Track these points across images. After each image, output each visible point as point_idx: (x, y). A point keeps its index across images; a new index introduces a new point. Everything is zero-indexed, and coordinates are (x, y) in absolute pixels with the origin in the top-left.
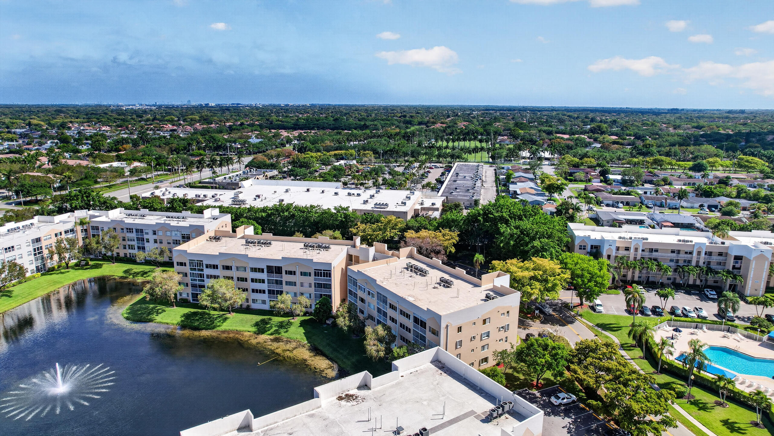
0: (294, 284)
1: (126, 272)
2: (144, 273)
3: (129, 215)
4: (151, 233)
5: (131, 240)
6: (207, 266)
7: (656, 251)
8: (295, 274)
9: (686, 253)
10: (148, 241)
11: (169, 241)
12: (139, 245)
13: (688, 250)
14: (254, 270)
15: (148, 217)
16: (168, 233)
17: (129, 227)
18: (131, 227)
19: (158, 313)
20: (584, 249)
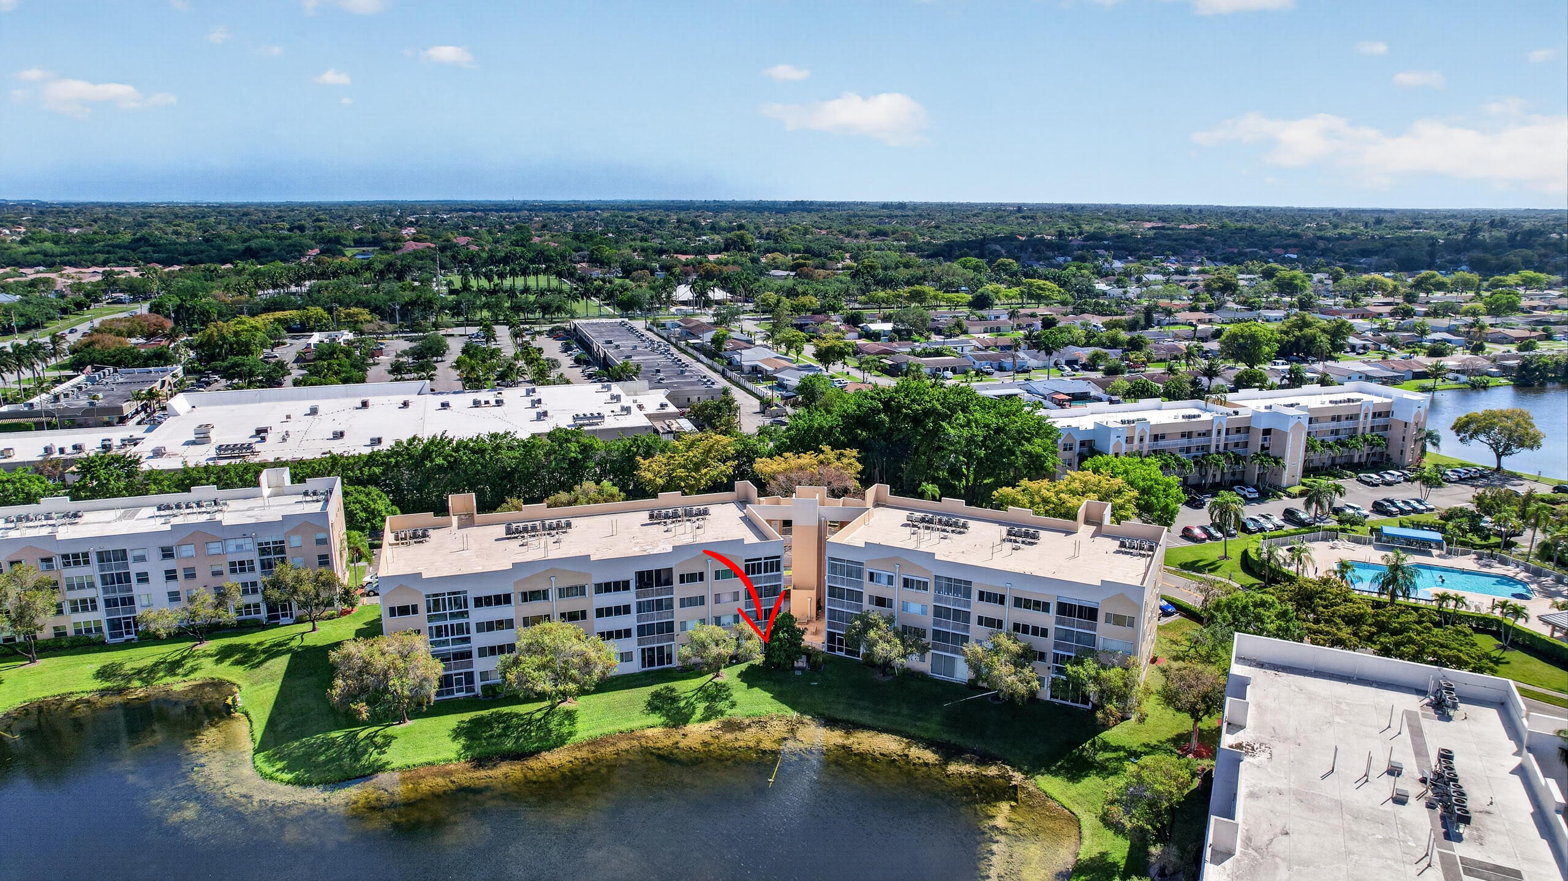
0: (701, 600)
1: (103, 674)
2: (173, 667)
3: (19, 519)
4: (155, 556)
5: (81, 586)
6: (479, 602)
7: (1163, 437)
8: (701, 579)
9: (1199, 435)
10: (143, 578)
11: (216, 569)
12: (112, 596)
13: (1203, 429)
14: (606, 588)
15: (87, 517)
16: (215, 548)
17: (70, 551)
18: (80, 550)
19: (381, 748)
20: (1071, 449)
